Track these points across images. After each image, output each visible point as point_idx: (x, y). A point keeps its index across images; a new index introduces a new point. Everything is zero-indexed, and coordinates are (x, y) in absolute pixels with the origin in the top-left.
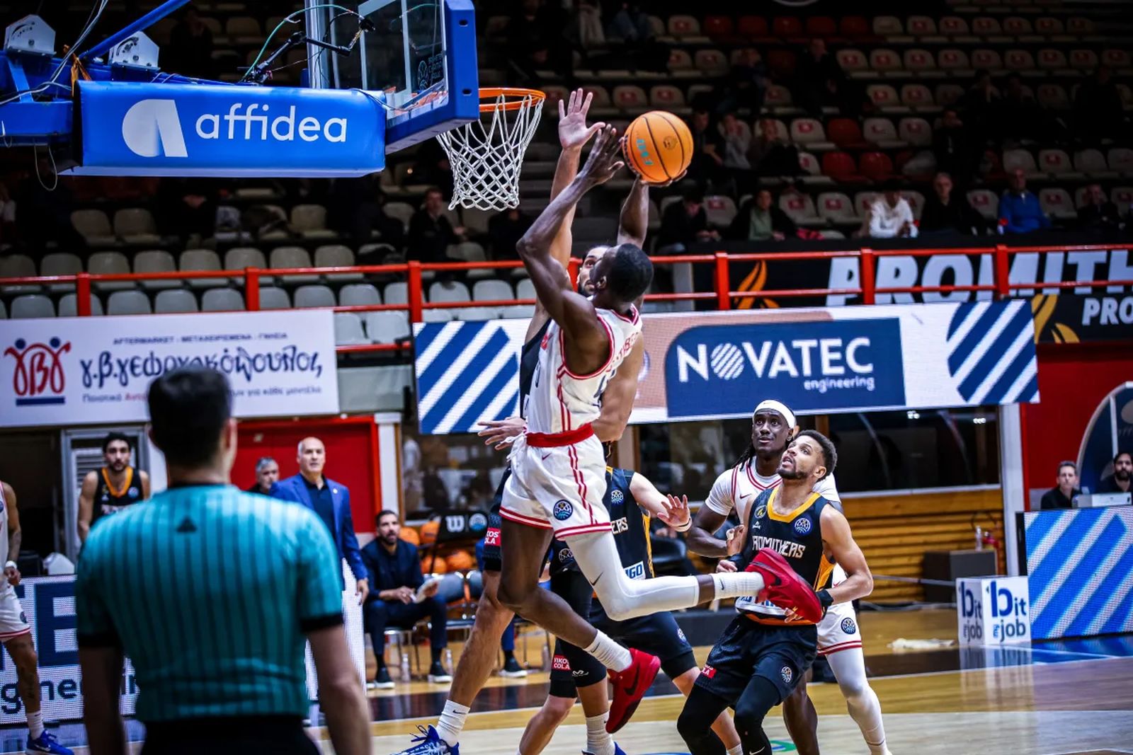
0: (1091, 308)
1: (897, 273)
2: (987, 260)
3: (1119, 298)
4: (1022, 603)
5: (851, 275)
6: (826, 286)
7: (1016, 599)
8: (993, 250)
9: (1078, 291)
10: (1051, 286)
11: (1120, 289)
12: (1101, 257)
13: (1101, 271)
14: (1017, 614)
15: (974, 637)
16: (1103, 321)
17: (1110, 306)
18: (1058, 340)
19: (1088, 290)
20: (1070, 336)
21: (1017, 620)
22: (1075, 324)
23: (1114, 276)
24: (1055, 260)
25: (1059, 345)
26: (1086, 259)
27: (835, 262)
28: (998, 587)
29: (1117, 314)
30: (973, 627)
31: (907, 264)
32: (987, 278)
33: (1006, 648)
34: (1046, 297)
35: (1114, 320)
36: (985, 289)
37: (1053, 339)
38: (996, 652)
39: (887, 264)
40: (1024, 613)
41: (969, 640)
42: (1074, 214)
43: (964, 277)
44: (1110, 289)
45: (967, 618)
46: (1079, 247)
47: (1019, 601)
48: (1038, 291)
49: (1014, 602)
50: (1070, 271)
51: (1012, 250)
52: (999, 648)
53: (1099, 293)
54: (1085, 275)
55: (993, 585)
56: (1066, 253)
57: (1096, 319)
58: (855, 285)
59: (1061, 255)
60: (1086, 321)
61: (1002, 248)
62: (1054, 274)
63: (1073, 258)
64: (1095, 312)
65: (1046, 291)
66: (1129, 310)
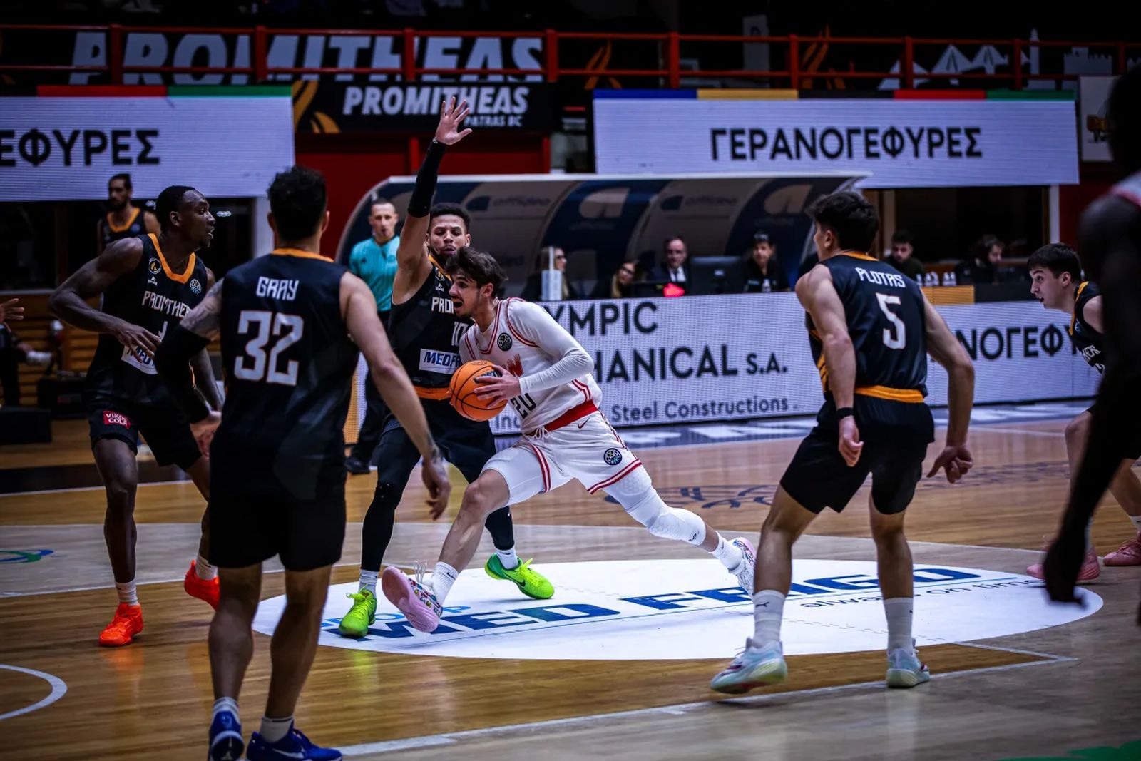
0: (353, 97)
1: (147, 51)
2: (243, 41)
3: (383, 87)
5: (96, 51)
6: (69, 62)
8: (251, 30)
9: (340, 78)
10: (311, 72)
11: (383, 78)
12: (364, 42)
13: (365, 57)
16: (366, 111)
17: (373, 96)
18: (317, 130)
19: (349, 78)
20: (330, 127)
22: (336, 114)
23: (377, 63)
24: (315, 44)
25: (317, 134)
26: (349, 45)
27: (80, 36)
29: (380, 104)
31: (157, 42)
32: (243, 59)
34: (306, 83)
35: (377, 111)
36: (241, 72)
37: (311, 129)
39: (136, 41)
43: (218, 58)
44: (374, 78)
46: (343, 32)
48: (297, 76)
50: (331, 56)
51: (271, 31)
53: (362, 81)
54: (347, 61)
56: (328, 37)
57: (357, 109)
58: (100, 61)
59: (321, 39)
60: (347, 110)
61: (260, 28)
62: (313, 59)
63: (335, 42)
64: (357, 101)
65: (305, 77)
66: (393, 101)
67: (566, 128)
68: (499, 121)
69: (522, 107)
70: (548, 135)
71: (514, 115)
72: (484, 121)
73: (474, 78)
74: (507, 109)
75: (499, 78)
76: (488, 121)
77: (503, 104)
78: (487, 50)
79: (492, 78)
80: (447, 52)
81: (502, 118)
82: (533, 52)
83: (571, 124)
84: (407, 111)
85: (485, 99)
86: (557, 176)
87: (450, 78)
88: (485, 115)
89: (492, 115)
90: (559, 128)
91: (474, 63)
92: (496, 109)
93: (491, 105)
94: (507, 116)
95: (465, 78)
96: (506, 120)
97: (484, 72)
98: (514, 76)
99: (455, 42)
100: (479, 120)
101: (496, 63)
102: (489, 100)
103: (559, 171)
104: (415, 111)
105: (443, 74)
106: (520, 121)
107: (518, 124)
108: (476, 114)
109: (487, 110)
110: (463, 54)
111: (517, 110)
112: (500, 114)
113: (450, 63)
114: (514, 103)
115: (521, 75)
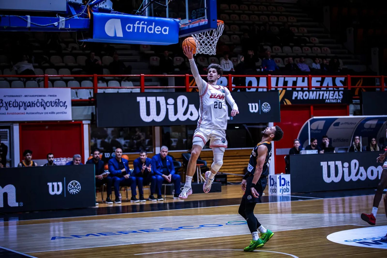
0: (295, 94)
2: (265, 79)
3: (302, 91)
4: (288, 182)
7: (287, 181)
8: (266, 76)
9: (290, 89)
10: (281, 87)
12: (295, 79)
13: (295, 83)
14: (287, 186)
15: (274, 192)
16: (299, 98)
17: (300, 94)
18: (285, 104)
20: (289, 103)
21: (287, 187)
22: (290, 99)
23: (298, 85)
24: (281, 80)
26: (290, 80)
28: (282, 177)
29: (302, 96)
30: (273, 189)
33: (283, 196)
34: (282, 91)
35: (302, 98)
36: (264, 88)
37: (284, 103)
38: (281, 197)
40: (289, 185)
41: (272, 193)
42: (284, 66)
43: (255, 84)
44: (299, 89)
45: (271, 187)
46: (289, 76)
47: (287, 182)
48: (277, 89)
49: (286, 182)
50: (285, 83)
51: (270, 76)
52: (281, 195)
54: (290, 84)
55: (280, 176)
56: (285, 78)
57: (296, 98)
59: (283, 78)
60: (293, 98)
62: (281, 84)
63: (287, 79)
64: (296, 96)
66: (306, 95)
67: (354, 103)
68: (335, 101)
69: (341, 97)
70: (349, 105)
71: (339, 99)
72: (331, 101)
73: (325, 89)
74: (337, 98)
75: (332, 89)
76: (332, 101)
77: (336, 96)
78: (328, 81)
79: (330, 89)
80: (317, 81)
81: (336, 100)
82: (341, 81)
83: (355, 102)
84: (310, 98)
85: (331, 95)
86: (351, 116)
87: (318, 89)
88: (331, 99)
89: (333, 99)
90: (352, 103)
91: (325, 85)
92: (334, 98)
93: (333, 96)
94: (337, 99)
95: (322, 89)
96: (337, 101)
97: (327, 87)
98: (336, 88)
99: (319, 79)
100: (330, 101)
101: (331, 85)
102: (332, 95)
103: (352, 115)
104: (312, 98)
105: (316, 88)
106: (341, 101)
107: (340, 102)
108: (329, 99)
109: (332, 98)
110: (322, 82)
111: (340, 98)
112: (335, 99)
113: (318, 85)
114: (339, 95)
115: (338, 88)
